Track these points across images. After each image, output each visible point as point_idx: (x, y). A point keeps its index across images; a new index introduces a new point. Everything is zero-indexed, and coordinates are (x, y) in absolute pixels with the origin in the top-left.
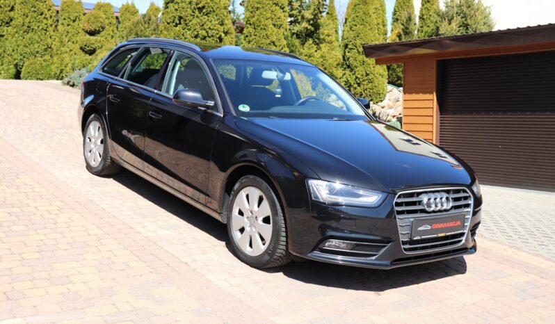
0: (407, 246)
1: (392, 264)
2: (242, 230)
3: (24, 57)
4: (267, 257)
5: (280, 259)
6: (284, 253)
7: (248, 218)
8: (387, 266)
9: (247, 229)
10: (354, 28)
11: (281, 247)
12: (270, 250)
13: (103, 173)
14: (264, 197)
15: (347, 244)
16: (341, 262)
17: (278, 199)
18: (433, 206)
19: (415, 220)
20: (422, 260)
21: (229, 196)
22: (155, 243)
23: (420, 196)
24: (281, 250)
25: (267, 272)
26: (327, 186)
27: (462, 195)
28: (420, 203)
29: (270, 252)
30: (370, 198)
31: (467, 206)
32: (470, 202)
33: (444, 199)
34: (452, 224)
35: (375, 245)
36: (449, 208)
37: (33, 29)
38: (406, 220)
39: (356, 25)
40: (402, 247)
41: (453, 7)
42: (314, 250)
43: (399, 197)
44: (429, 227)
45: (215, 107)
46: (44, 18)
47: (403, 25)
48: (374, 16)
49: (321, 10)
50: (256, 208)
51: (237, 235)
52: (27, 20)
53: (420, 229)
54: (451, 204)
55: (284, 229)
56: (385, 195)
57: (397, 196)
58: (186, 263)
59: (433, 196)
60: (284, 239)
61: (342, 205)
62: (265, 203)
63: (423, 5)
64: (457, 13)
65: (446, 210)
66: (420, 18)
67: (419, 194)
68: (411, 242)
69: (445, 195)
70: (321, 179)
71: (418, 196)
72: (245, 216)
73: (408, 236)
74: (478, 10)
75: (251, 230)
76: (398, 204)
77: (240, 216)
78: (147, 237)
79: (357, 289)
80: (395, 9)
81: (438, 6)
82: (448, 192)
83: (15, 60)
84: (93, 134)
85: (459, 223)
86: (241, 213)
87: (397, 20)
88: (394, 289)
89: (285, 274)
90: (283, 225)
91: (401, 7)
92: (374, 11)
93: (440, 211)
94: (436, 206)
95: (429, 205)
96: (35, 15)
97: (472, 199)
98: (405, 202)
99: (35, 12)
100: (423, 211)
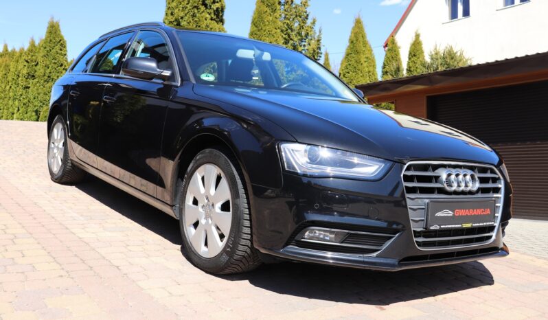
0: (421, 239)
1: (400, 264)
2: (196, 225)
3: (44, 104)
4: (225, 258)
5: (244, 260)
6: (249, 251)
7: (203, 207)
8: (393, 265)
9: (203, 221)
10: (347, 75)
11: (243, 242)
12: (229, 247)
13: (64, 180)
14: (223, 175)
15: (336, 234)
16: (331, 261)
17: (239, 175)
18: (455, 185)
19: (431, 202)
20: (442, 261)
21: (182, 180)
22: (88, 244)
23: (436, 171)
24: (243, 247)
25: (227, 279)
26: (306, 151)
27: (489, 175)
28: (437, 178)
29: (229, 250)
30: (369, 168)
31: (497, 190)
32: (500, 186)
33: (468, 177)
34: (479, 212)
35: (376, 236)
36: (475, 189)
37: (53, 79)
38: (420, 201)
39: (349, 73)
40: (415, 239)
41: (437, 59)
42: (287, 244)
43: (408, 169)
44: (450, 214)
45: (172, 77)
46: (64, 69)
47: (392, 75)
48: (365, 64)
49: (316, 57)
50: (212, 191)
51: (190, 232)
52: (48, 71)
53: (438, 214)
54: (477, 185)
55: (247, 217)
56: (389, 164)
57: (406, 166)
58: (118, 267)
59: (454, 172)
60: (248, 230)
61: (329, 177)
62: (224, 183)
63: (410, 59)
64: (441, 64)
65: (470, 193)
66: (407, 70)
67: (435, 167)
68: (427, 233)
69: (469, 172)
70: (296, 142)
71: (434, 170)
72: (200, 204)
73: (423, 224)
74: (460, 61)
75: (207, 222)
76: (407, 179)
77: (195, 206)
78: (80, 238)
79: (350, 302)
80: (384, 64)
81: (424, 59)
82: (472, 168)
83: (35, 106)
84: (56, 138)
85: (488, 211)
86: (195, 202)
87: (386, 72)
88: (403, 303)
89: (252, 282)
90: (247, 211)
91: (390, 61)
92: (365, 60)
93: (463, 193)
94: (459, 186)
95: (449, 184)
96: (56, 66)
97: (503, 182)
98: (417, 176)
99: (55, 63)
100: (441, 191)
